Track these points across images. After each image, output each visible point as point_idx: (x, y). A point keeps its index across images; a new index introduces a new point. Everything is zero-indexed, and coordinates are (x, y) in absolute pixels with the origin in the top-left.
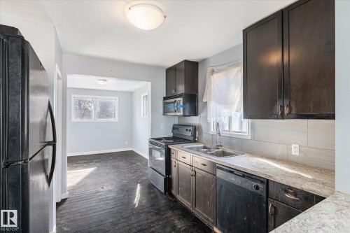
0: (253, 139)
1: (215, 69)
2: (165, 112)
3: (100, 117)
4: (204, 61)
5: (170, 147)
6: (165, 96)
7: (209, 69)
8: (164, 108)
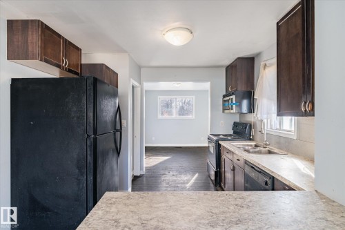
0: (299, 139)
1: (267, 63)
2: (224, 109)
3: (180, 115)
4: (259, 54)
5: (220, 142)
6: (225, 93)
7: (262, 64)
8: (224, 105)
